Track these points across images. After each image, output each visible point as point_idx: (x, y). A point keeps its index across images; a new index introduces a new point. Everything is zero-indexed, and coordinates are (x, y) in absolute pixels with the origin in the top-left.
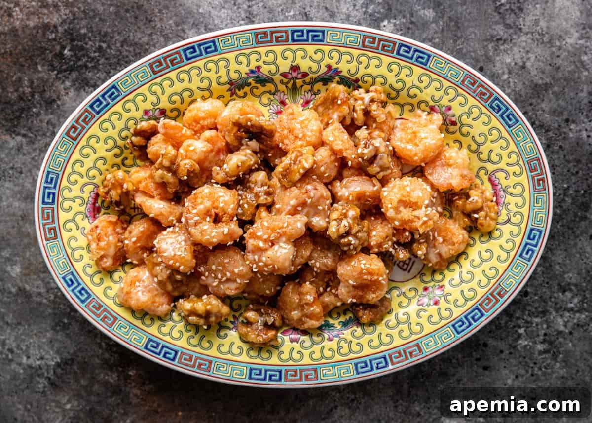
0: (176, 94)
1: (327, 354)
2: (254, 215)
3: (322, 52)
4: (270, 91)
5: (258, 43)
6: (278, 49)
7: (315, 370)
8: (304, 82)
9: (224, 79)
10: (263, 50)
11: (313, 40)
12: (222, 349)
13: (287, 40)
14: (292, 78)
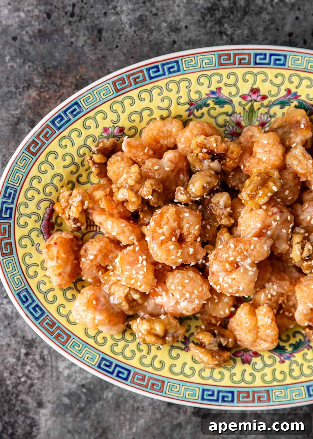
0: (136, 112)
1: (279, 376)
2: (215, 236)
3: (283, 76)
4: (227, 112)
5: (221, 64)
6: (240, 72)
7: (268, 392)
8: (262, 105)
9: (184, 99)
10: (224, 72)
11: (275, 64)
12: (175, 369)
13: (249, 63)
14: (251, 101)
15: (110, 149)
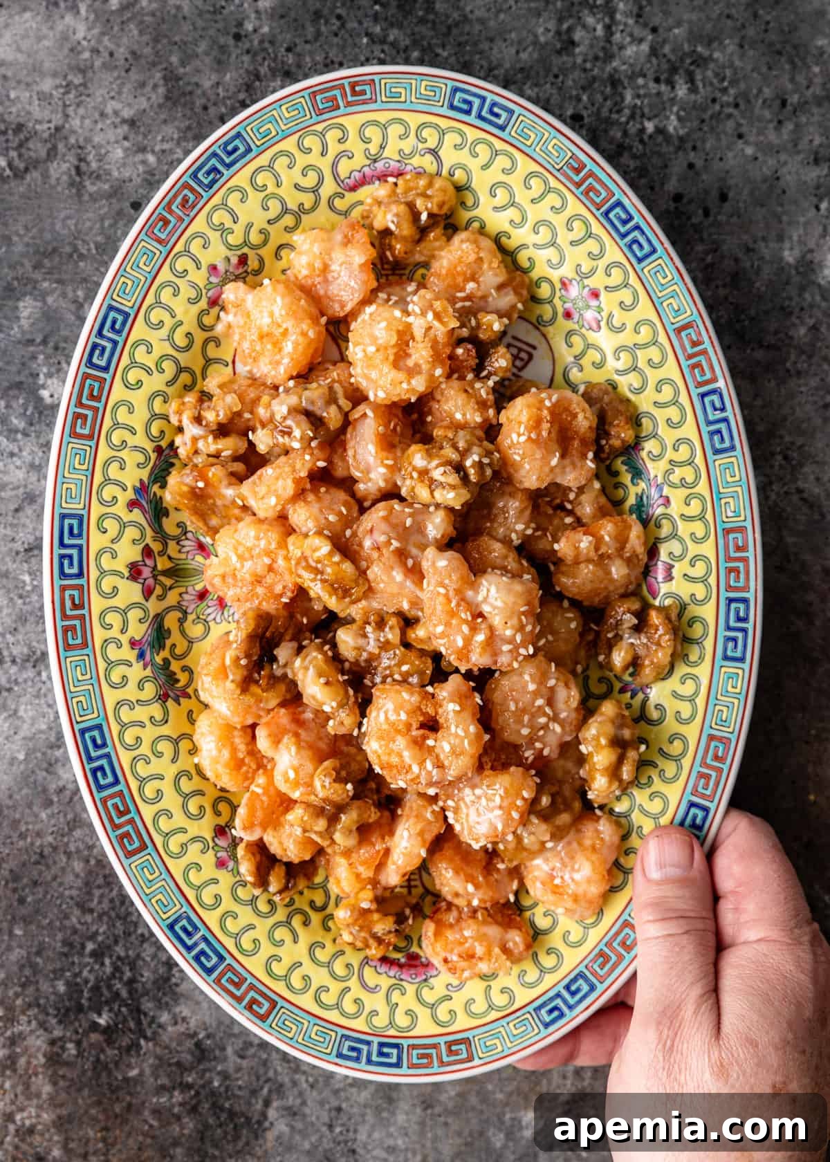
0: (184, 807)
1: (695, 508)
2: (423, 653)
3: (102, 518)
4: (179, 620)
5: (85, 645)
6: (97, 604)
7: (727, 532)
8: (162, 553)
9: (156, 710)
10: (99, 635)
11: (80, 535)
12: (686, 714)
13: (80, 588)
14: (155, 577)
15: (258, 857)
